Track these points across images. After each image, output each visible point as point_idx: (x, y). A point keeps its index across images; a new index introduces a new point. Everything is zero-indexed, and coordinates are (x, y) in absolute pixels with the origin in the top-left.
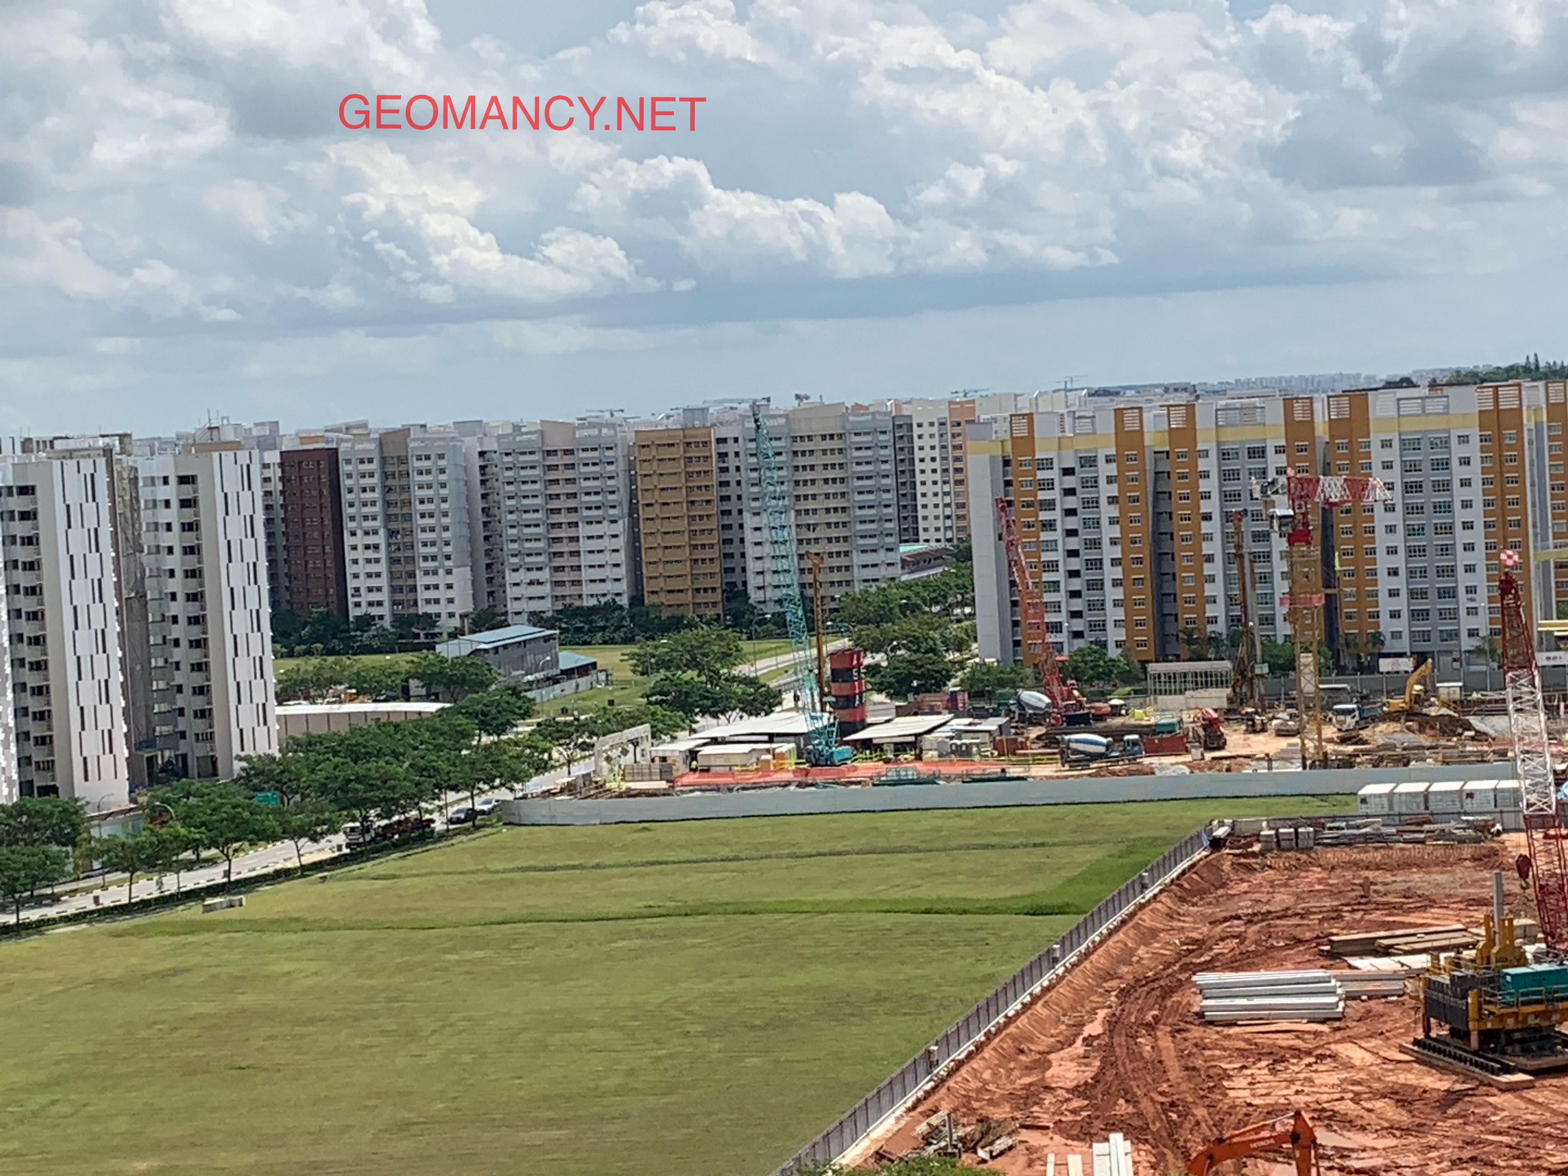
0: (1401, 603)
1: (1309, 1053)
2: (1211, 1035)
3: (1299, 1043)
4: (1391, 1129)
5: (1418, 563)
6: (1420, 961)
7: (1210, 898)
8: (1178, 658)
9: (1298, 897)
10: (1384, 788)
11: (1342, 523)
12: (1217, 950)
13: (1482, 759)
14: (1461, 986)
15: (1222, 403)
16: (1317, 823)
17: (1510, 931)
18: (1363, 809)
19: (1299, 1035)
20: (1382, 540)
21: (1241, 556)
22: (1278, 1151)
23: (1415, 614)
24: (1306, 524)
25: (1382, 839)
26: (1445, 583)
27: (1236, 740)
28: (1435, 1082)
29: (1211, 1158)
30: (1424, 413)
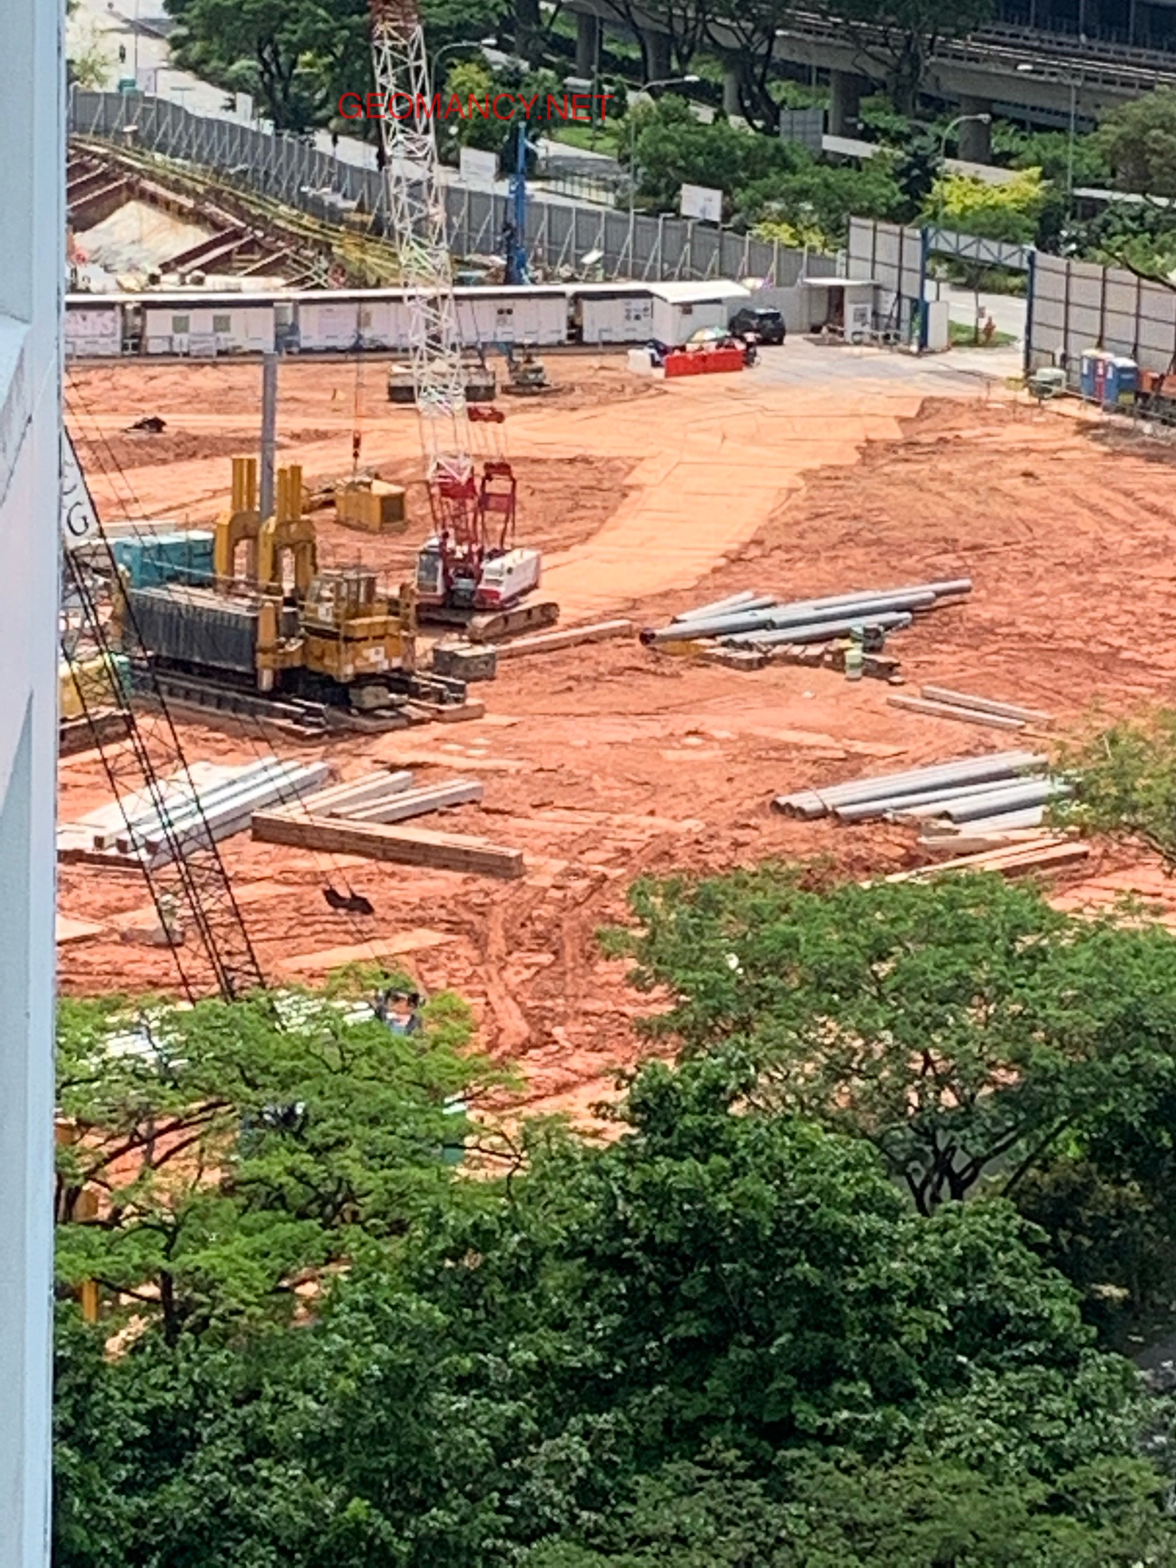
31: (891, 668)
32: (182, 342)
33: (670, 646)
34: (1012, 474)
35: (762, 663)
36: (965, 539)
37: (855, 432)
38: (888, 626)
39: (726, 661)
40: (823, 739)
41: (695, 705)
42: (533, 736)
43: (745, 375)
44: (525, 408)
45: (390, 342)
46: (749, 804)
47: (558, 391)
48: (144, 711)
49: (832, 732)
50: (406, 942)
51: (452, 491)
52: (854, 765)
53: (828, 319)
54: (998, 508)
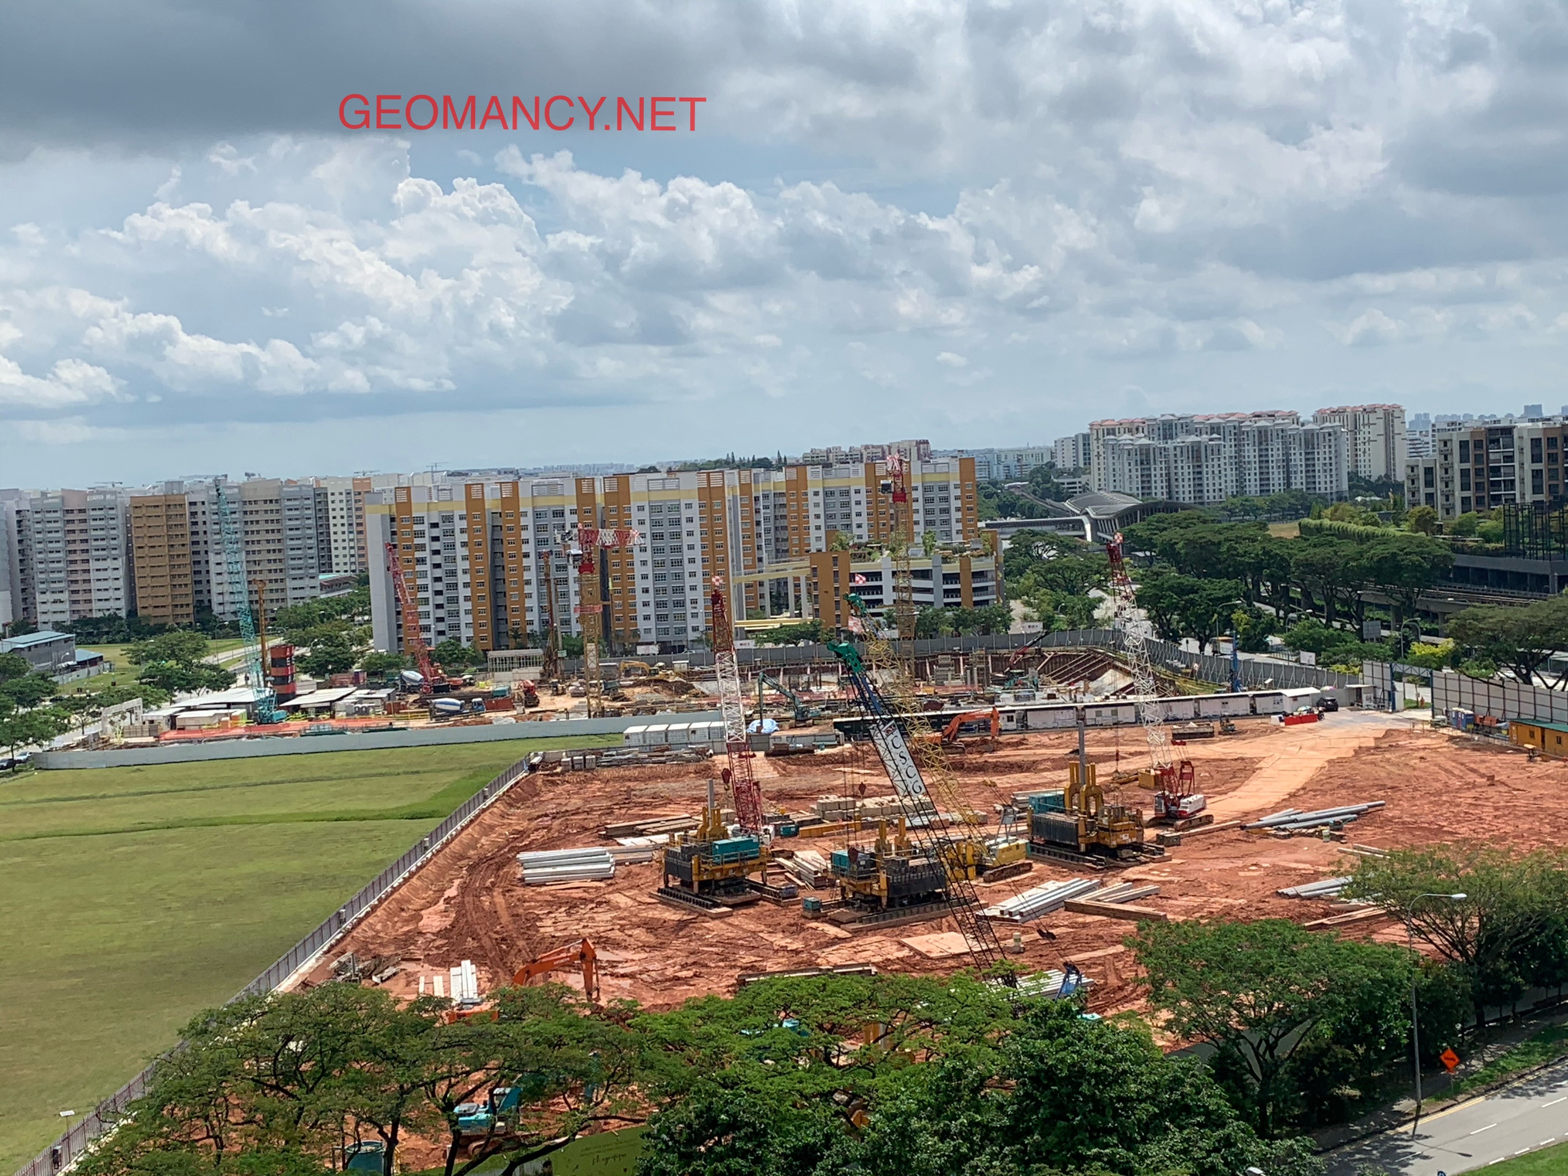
0: (651, 610)
1: (592, 901)
2: (529, 892)
3: (585, 895)
4: (644, 947)
5: (661, 585)
6: (663, 839)
7: (529, 803)
8: (508, 648)
9: (586, 801)
10: (640, 729)
11: (612, 558)
12: (533, 837)
13: (701, 708)
14: (688, 853)
15: (536, 481)
16: (598, 753)
17: (718, 817)
18: (627, 743)
19: (586, 889)
20: (639, 570)
21: (548, 581)
22: (572, 965)
23: (659, 617)
24: (590, 560)
25: (639, 762)
26: (678, 597)
27: (546, 700)
28: (672, 915)
29: (528, 973)
30: (664, 489)
31: (1341, 837)
32: (1099, 720)
33: (1254, 830)
34: (1416, 758)
35: (1289, 836)
36: (1389, 784)
37: (1355, 744)
38: (1344, 820)
39: (1275, 836)
40: (1307, 866)
41: (1259, 853)
42: (1190, 867)
43: (1318, 723)
44: (1225, 740)
45: (1179, 717)
46: (1268, 893)
47: (1240, 733)
48: (1036, 861)
49: (1311, 863)
50: (1112, 950)
51: (1164, 772)
52: (1316, 876)
53: (1356, 700)
54: (1406, 772)
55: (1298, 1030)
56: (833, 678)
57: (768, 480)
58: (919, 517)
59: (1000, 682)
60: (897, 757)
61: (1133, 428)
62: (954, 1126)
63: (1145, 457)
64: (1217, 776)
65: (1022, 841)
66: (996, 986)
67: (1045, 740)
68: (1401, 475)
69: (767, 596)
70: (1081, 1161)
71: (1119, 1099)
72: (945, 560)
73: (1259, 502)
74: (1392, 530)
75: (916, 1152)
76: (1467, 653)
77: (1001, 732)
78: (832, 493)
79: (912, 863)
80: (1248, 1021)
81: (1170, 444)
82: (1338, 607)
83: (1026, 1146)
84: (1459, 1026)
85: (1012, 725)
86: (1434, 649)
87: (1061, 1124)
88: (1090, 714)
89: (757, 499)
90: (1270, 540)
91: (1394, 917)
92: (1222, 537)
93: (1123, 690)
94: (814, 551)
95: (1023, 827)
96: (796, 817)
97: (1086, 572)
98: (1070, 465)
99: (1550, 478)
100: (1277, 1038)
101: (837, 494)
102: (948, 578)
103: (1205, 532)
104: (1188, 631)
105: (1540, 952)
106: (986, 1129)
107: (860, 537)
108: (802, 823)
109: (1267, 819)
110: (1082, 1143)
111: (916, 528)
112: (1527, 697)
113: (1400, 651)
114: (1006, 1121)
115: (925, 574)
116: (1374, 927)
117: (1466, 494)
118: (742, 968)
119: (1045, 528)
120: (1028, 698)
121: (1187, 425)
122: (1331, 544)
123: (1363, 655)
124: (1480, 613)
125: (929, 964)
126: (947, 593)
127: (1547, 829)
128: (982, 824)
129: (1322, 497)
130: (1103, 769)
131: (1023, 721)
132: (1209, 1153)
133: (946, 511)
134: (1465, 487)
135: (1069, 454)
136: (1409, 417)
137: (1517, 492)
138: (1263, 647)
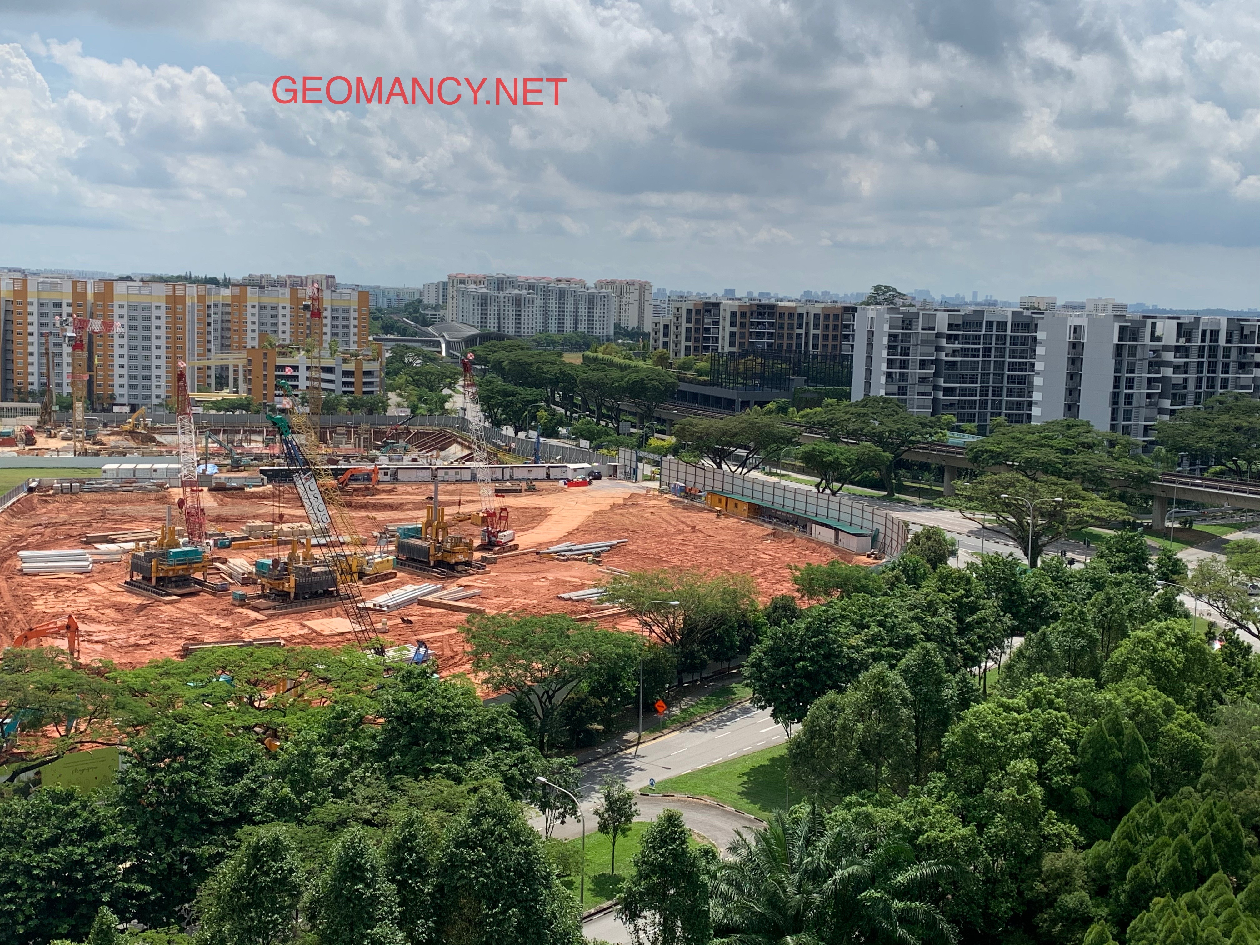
0: (125, 381)
1: (74, 588)
2: (26, 580)
3: (69, 584)
4: (113, 622)
5: (134, 363)
6: (131, 546)
7: (27, 515)
8: (13, 401)
9: (71, 516)
10: (115, 466)
11: (98, 341)
12: (30, 540)
13: (161, 454)
14: (149, 557)
15: (41, 280)
16: (82, 482)
17: (173, 533)
18: (104, 476)
19: (70, 579)
20: (117, 351)
21: (47, 354)
22: (58, 633)
23: (131, 387)
24: (81, 341)
25: (112, 489)
26: (146, 373)
27: (41, 441)
28: (135, 601)
29: (26, 638)
30: (140, 294)
31: (600, 562)
32: (447, 478)
33: (544, 555)
34: (648, 512)
35: (567, 560)
36: (631, 528)
37: (611, 502)
38: (602, 551)
39: (558, 559)
40: (577, 580)
41: (547, 571)
42: (501, 578)
43: (589, 487)
44: (528, 495)
45: (500, 478)
46: (551, 596)
47: (538, 491)
48: (400, 571)
49: (580, 578)
50: (448, 632)
51: (489, 515)
52: (582, 587)
53: (613, 473)
54: (642, 521)
55: (569, 687)
56: (259, 438)
57: (218, 294)
58: (327, 329)
59: (378, 448)
60: (312, 498)
61: (477, 281)
62: (340, 750)
63: (484, 301)
64: (523, 519)
65: (391, 558)
66: (370, 654)
67: (409, 489)
68: (648, 327)
69: (213, 377)
70: (427, 772)
71: (456, 732)
72: (345, 361)
73: (557, 338)
74: (641, 363)
75: (314, 767)
76: (683, 447)
77: (379, 482)
78: (265, 307)
79: (314, 570)
80: (535, 680)
81: (501, 294)
82: (604, 411)
83: (390, 763)
84: (667, 686)
85: (387, 478)
86: (663, 443)
87: (415, 748)
88: (441, 473)
89: (209, 307)
90: (565, 364)
91: (631, 614)
92: (533, 360)
93: (462, 458)
94: (249, 347)
95: (392, 548)
96: (229, 535)
97: (442, 377)
98: (433, 302)
99: (741, 338)
100: (555, 691)
101: (269, 308)
102: (346, 374)
103: (521, 356)
104: (506, 422)
105: (719, 640)
106: (362, 752)
107: (284, 340)
108: (234, 539)
109: (553, 549)
110: (428, 760)
111: (325, 337)
112: (719, 477)
113: (642, 443)
114: (376, 746)
115: (330, 370)
116: (617, 620)
117: (688, 344)
118: (186, 639)
119: (414, 344)
120: (398, 460)
121: (512, 282)
122: (604, 370)
123: (619, 444)
124: (695, 421)
125: (322, 639)
126: (345, 384)
127: (726, 562)
128: (363, 545)
129: (598, 338)
130: (448, 510)
131: (395, 476)
132: (511, 767)
133: (347, 327)
134: (688, 339)
135: (433, 294)
136: (654, 290)
137: (720, 345)
138: (554, 435)
